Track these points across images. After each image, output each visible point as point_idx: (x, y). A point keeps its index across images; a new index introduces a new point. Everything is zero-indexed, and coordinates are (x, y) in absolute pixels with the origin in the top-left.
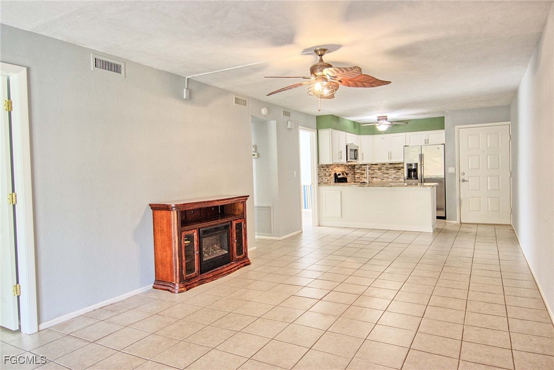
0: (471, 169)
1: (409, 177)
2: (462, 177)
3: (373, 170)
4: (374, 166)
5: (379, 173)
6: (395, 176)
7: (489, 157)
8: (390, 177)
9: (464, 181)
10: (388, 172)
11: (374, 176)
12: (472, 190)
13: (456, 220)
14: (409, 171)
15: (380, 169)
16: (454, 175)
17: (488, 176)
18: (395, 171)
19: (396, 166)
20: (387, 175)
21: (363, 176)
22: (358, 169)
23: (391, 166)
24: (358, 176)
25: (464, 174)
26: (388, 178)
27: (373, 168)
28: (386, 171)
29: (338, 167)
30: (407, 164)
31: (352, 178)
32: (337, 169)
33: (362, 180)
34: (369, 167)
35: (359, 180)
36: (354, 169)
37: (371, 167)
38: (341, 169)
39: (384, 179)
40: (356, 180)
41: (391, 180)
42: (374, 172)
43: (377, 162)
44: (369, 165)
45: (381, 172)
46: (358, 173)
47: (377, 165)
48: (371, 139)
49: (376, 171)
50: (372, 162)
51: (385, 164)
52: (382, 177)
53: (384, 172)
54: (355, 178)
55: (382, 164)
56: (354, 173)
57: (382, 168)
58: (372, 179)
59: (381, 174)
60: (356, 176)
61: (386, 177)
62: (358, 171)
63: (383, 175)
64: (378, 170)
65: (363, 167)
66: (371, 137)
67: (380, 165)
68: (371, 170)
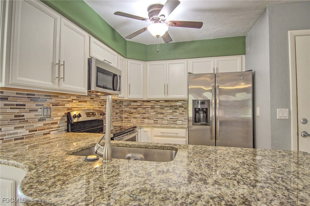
2: (303, 128)
3: (145, 108)
4: (145, 103)
5: (152, 113)
6: (171, 117)
9: (306, 135)
10: (163, 111)
11: (145, 116)
14: (196, 111)
15: (152, 108)
16: (287, 122)
18: (171, 111)
19: (173, 104)
20: (161, 116)
21: (132, 116)
22: (127, 106)
23: (166, 104)
24: (126, 116)
25: (306, 122)
26: (162, 119)
27: (144, 106)
28: (161, 110)
29: (79, 101)
30: (193, 100)
31: (116, 119)
32: (77, 105)
33: (131, 120)
34: (140, 104)
35: (127, 120)
36: (121, 107)
37: (143, 105)
38: (91, 106)
39: (158, 121)
40: (123, 121)
41: (167, 122)
42: (145, 111)
43: (149, 98)
44: (140, 102)
45: (154, 111)
46: (126, 111)
47: (149, 102)
48: (142, 65)
49: (148, 110)
50: (142, 98)
51: (159, 102)
52: (156, 118)
53: (157, 111)
54: (123, 118)
55: (156, 101)
56: (120, 111)
57: (156, 106)
58: (143, 120)
59: (155, 113)
60: (124, 116)
61: (161, 119)
62: (127, 109)
63: (157, 115)
64: (150, 109)
65: (133, 104)
66: (142, 63)
67: (153, 102)
68: (141, 109)
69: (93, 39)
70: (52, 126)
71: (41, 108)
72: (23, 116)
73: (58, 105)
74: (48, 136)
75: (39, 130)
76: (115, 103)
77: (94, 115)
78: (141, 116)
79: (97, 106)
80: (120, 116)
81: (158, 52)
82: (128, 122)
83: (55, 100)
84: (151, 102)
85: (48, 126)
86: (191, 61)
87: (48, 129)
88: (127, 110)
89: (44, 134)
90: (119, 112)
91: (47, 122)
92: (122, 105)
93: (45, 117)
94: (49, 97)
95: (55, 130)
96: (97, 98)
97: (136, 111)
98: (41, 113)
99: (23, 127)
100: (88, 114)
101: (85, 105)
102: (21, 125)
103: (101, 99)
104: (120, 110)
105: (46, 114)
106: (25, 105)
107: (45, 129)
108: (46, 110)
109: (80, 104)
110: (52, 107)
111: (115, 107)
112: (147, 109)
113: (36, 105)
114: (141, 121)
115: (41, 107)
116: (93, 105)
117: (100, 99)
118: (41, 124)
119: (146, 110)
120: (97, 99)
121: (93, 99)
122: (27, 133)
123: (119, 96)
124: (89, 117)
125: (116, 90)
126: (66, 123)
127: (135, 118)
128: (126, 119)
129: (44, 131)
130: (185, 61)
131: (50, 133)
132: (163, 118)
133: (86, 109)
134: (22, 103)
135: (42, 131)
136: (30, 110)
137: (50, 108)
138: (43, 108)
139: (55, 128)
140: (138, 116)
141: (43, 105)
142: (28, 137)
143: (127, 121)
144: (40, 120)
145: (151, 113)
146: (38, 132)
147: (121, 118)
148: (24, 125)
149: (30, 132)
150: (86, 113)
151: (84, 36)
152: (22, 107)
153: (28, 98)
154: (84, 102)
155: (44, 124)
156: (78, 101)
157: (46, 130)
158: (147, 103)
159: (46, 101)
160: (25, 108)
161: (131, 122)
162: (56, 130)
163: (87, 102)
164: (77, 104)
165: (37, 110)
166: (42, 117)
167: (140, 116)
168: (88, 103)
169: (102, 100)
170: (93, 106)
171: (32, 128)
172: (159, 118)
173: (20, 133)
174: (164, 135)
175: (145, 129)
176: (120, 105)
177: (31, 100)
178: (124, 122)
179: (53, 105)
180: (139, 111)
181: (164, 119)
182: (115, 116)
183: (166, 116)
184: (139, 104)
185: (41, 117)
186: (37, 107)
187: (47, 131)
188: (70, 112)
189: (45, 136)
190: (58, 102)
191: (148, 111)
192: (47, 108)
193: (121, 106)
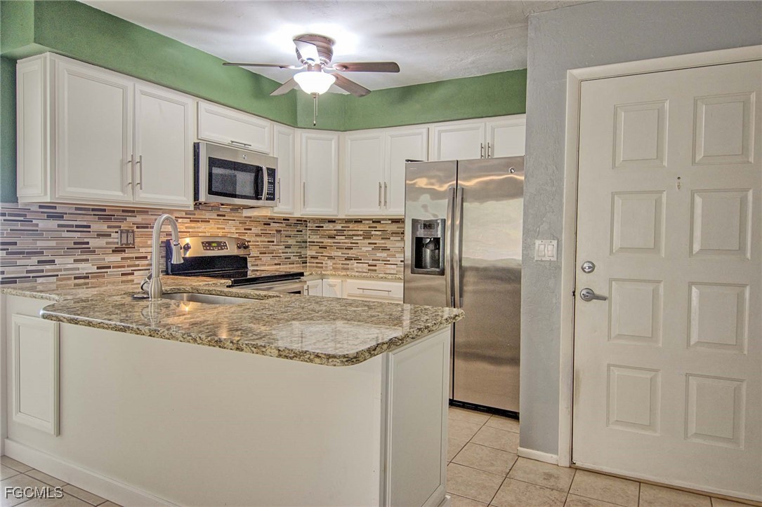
0: (622, 249)
1: (418, 262)
2: (584, 281)
3: (350, 237)
4: (351, 226)
5: (365, 248)
7: (698, 200)
8: (392, 260)
9: (590, 296)
10: (388, 244)
11: (351, 253)
12: (620, 336)
13: (555, 451)
14: (419, 244)
15: (367, 236)
16: (555, 267)
17: (691, 284)
20: (384, 254)
21: (326, 253)
22: (315, 231)
23: (395, 228)
24: (314, 253)
25: (592, 268)
26: (386, 262)
27: (351, 233)
28: (383, 241)
29: (191, 221)
30: (413, 219)
31: (286, 258)
32: (186, 228)
33: (322, 263)
34: (342, 227)
35: (317, 263)
36: (300, 233)
37: (346, 229)
38: (219, 231)
39: (376, 266)
40: (308, 264)
41: (394, 269)
42: (351, 243)
43: (349, 214)
44: (340, 222)
45: (369, 243)
46: (314, 242)
47: (359, 222)
48: (333, 141)
49: (357, 241)
50: (335, 213)
51: (380, 222)
52: (373, 260)
53: (376, 244)
54: (306, 257)
55: (373, 222)
56: (297, 242)
57: (373, 233)
58: (348, 262)
59: (370, 249)
60: (310, 253)
61: (383, 261)
62: (315, 238)
63: (374, 252)
64: (361, 238)
65: (327, 226)
66: (333, 137)
67: (367, 222)
68: (343, 237)
69: (204, 105)
70: (137, 263)
71: (117, 232)
72: (88, 243)
73: (147, 227)
74: (130, 277)
75: (114, 267)
76: (284, 225)
77: (221, 246)
78: (342, 254)
79: (233, 230)
80: (297, 253)
81: (315, 125)
82: (317, 267)
83: (142, 219)
84: (363, 222)
85: (129, 262)
86: (435, 128)
87: (128, 266)
88: (315, 240)
89: (123, 274)
90: (295, 243)
91: (126, 255)
92: (305, 228)
93: (124, 246)
94: (130, 214)
95: (142, 270)
96: (233, 214)
97: (334, 243)
98: (116, 240)
99: (87, 260)
100: (207, 245)
101: (205, 228)
102: (84, 257)
103: (244, 215)
104: (299, 239)
105: (125, 242)
106: (89, 227)
107: (124, 267)
108: (124, 235)
109: (193, 225)
110: (136, 230)
111: (282, 232)
112: (355, 238)
113: (109, 227)
114: (342, 264)
115: (117, 230)
116: (224, 229)
117: (241, 217)
118: (117, 258)
119: (353, 241)
120: (234, 217)
121: (224, 216)
122: (94, 269)
123: (276, 209)
124: (210, 249)
125: (261, 199)
126: (165, 259)
127: (330, 258)
128: (313, 260)
129: (123, 269)
130: (422, 129)
131: (133, 274)
132: (388, 259)
133: (208, 234)
134: (85, 223)
135: (120, 269)
136: (98, 235)
137: (133, 232)
138: (119, 232)
139: (142, 266)
140: (336, 254)
141: (120, 227)
142: (96, 275)
143: (315, 265)
144: (116, 251)
145: (363, 248)
146: (111, 270)
147: (300, 257)
148: (89, 257)
149: (98, 268)
150: (203, 243)
151: (184, 105)
152: (85, 229)
153: (94, 215)
154: (202, 221)
155: (122, 259)
156: (189, 220)
157: (126, 269)
158: (356, 225)
159: (126, 219)
160: (90, 232)
161: (322, 267)
162: (145, 270)
163: (209, 222)
164: (187, 225)
165: (110, 235)
166: (119, 245)
167: (340, 254)
168: (212, 224)
169: (245, 217)
170: (224, 231)
171: (102, 264)
172: (379, 260)
173: (83, 269)
174: (365, 293)
175: (332, 280)
176: (299, 228)
177: (99, 219)
178: (309, 267)
179: (137, 228)
180: (340, 243)
181: (389, 261)
182: (283, 253)
183: (394, 256)
184: (339, 227)
185: (117, 246)
186: (109, 230)
187: (128, 270)
188: (169, 240)
189: (125, 278)
190: (147, 222)
191: (357, 243)
192: (127, 231)
193: (301, 231)
